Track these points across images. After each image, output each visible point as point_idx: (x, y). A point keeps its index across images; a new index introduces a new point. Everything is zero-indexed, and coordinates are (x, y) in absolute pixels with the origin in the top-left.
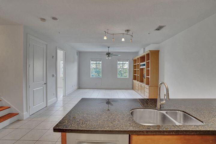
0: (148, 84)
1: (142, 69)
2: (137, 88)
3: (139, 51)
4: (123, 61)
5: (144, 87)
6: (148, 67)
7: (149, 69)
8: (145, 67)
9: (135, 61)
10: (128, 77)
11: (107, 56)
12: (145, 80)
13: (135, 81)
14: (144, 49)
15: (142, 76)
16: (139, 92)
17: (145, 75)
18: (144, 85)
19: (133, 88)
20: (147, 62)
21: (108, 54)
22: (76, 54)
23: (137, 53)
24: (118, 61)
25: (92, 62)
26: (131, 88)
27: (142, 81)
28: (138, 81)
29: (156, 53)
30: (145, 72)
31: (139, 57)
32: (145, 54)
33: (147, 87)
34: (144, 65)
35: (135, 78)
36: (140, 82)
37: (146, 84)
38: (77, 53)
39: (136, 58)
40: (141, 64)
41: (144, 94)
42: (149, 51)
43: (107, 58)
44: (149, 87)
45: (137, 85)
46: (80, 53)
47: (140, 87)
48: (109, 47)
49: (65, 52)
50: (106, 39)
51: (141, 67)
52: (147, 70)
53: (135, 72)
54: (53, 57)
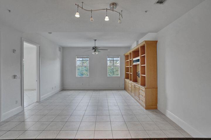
0: (143, 84)
1: (136, 65)
2: (130, 89)
3: (131, 46)
4: (113, 57)
5: (139, 89)
6: (143, 62)
7: (145, 65)
8: (139, 63)
9: (127, 57)
10: (119, 75)
11: (94, 50)
12: (139, 79)
13: (128, 81)
14: (138, 42)
15: (136, 74)
16: (133, 94)
17: (140, 72)
18: (138, 85)
19: (125, 89)
20: (141, 57)
21: (95, 49)
22: (58, 49)
23: (129, 48)
24: (108, 57)
25: (78, 59)
26: (124, 89)
27: (135, 81)
28: (131, 80)
29: (153, 45)
30: (139, 70)
31: (131, 51)
32: (139, 46)
33: (143, 88)
34: (138, 60)
35: (127, 77)
36: (133, 81)
37: (141, 85)
38: (60, 48)
39: (128, 53)
40: (134, 59)
41: (139, 97)
42: (144, 42)
43: (93, 53)
44: (145, 88)
45: (130, 86)
46: (63, 49)
47: (133, 88)
48: (95, 40)
49: (40, 47)
50: (79, 16)
51: (134, 64)
52: (141, 67)
53: (127, 69)
54: (14, 51)
